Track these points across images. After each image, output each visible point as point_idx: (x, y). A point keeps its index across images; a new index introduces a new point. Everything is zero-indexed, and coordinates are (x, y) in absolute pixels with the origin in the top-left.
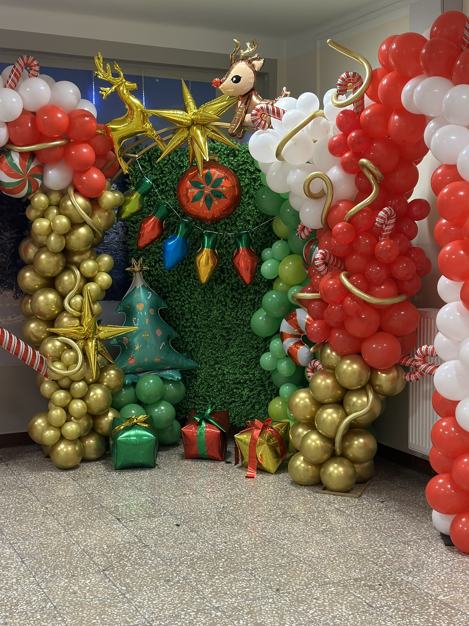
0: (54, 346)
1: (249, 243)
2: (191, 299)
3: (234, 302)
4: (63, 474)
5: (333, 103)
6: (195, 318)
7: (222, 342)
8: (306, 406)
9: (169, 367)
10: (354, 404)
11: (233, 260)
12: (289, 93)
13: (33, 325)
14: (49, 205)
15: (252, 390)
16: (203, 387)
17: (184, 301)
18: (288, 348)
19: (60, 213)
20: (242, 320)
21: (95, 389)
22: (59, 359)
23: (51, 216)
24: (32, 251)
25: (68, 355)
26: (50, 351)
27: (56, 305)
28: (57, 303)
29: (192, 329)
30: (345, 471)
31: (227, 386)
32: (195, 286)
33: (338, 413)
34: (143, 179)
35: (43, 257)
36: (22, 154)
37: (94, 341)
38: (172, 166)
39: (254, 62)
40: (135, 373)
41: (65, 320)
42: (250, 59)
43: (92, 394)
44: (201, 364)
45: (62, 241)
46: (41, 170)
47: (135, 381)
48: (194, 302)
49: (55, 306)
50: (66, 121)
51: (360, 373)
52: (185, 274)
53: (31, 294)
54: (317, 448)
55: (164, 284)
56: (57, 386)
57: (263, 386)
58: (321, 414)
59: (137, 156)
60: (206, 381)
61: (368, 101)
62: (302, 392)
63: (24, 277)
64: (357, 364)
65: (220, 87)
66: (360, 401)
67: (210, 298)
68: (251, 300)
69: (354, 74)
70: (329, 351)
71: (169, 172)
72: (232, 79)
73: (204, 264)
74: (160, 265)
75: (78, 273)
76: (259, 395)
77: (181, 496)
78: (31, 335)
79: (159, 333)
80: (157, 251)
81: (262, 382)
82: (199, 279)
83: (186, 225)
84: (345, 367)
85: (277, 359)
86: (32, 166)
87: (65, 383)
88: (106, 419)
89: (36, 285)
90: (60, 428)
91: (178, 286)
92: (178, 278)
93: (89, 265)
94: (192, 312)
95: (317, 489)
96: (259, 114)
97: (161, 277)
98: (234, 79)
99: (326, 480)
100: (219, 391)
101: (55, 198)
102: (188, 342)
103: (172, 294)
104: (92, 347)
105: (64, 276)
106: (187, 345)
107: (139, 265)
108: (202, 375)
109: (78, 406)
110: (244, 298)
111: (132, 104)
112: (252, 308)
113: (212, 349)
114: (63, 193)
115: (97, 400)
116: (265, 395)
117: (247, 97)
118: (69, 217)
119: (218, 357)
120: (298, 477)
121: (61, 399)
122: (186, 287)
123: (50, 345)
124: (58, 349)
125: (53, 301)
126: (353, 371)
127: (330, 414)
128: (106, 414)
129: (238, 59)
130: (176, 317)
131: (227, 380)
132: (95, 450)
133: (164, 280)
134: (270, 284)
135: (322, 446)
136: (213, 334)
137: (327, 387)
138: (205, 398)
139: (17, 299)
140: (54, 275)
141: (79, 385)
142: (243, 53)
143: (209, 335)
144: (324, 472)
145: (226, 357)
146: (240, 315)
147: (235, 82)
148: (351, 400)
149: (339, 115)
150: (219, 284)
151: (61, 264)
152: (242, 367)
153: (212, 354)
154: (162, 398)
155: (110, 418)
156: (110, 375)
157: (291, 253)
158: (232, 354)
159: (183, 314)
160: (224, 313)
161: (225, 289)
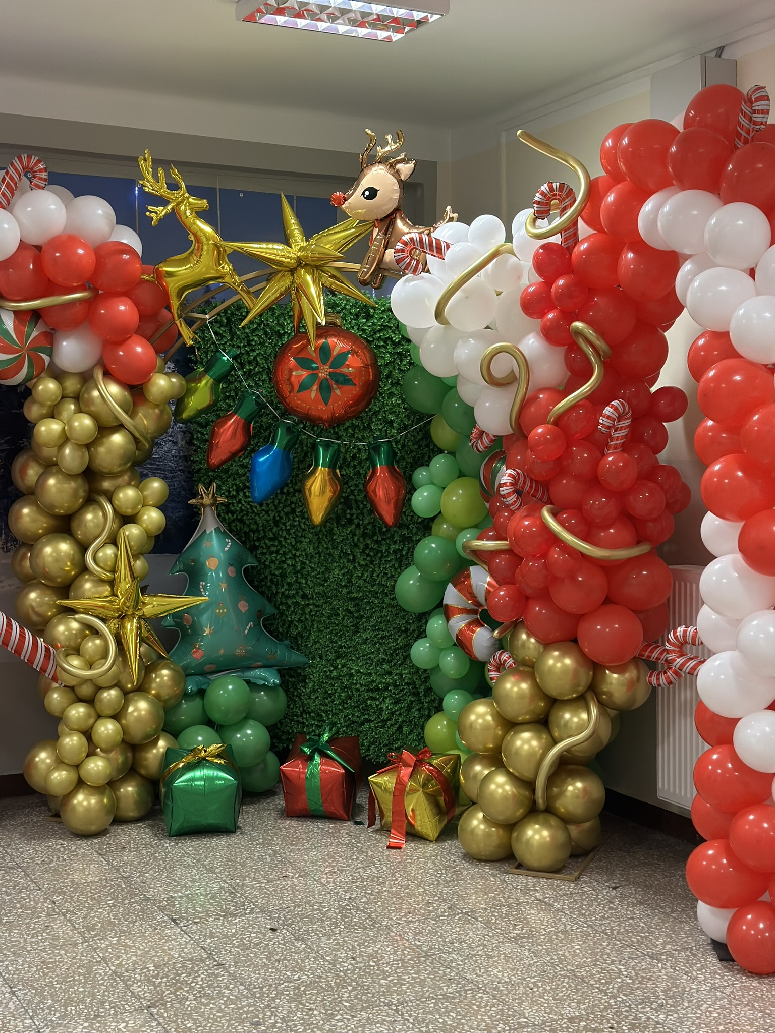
0: (69, 629)
1: (392, 457)
2: (297, 550)
3: (368, 555)
4: (81, 844)
5: (528, 231)
6: (304, 581)
7: (348, 622)
8: (486, 728)
9: (260, 664)
10: (566, 724)
11: (365, 486)
12: (455, 215)
13: (33, 595)
14: (63, 397)
15: (397, 702)
16: (317, 697)
17: (284, 554)
18: (456, 631)
19: (80, 410)
20: (380, 584)
21: (137, 701)
22: (77, 651)
23: (65, 415)
24: (33, 472)
25: (92, 645)
26: (62, 638)
27: (71, 561)
28: (73, 558)
29: (299, 600)
30: (553, 837)
31: (356, 694)
32: (304, 530)
33: (539, 739)
34: (218, 354)
35: (52, 481)
36: (17, 313)
37: (135, 620)
38: (266, 334)
39: (399, 166)
40: (203, 674)
41: (88, 585)
42: (392, 161)
43: (131, 709)
44: (313, 659)
45: (83, 457)
46: (50, 340)
47: (203, 687)
48: (301, 555)
49: (72, 564)
50: (92, 260)
51: (576, 673)
52: (287, 510)
53: (30, 543)
54: (505, 797)
55: (252, 526)
56: (72, 696)
57: (417, 694)
58: (512, 742)
59: (207, 317)
60: (320, 686)
61: (584, 229)
62: (479, 704)
63: (19, 516)
64: (570, 658)
65: (343, 206)
66: (575, 720)
67: (327, 548)
68: (395, 552)
69: (562, 185)
70: (524, 636)
71: (261, 343)
72: (363, 194)
73: (317, 493)
74: (245, 496)
75: (109, 508)
76: (409, 708)
77: (279, 880)
78: (31, 612)
79: (243, 607)
80: (241, 471)
81: (415, 688)
82: (309, 518)
83: (289, 429)
84: (551, 662)
85: (438, 650)
86: (35, 334)
87: (86, 690)
88: (155, 751)
89: (40, 529)
90: (77, 767)
91: (275, 530)
92: (274, 517)
93: (128, 495)
94: (298, 572)
95: (506, 867)
96: (407, 249)
97: (247, 515)
98: (367, 193)
99: (520, 851)
100: (343, 702)
101: (72, 385)
102: (291, 622)
103: (265, 543)
104: (131, 630)
105: (86, 513)
106: (289, 627)
107: (211, 496)
108: (315, 676)
109: (107, 729)
110: (384, 548)
111: (199, 233)
112: (396, 566)
113: (331, 633)
114: (86, 378)
115: (139, 719)
116: (419, 710)
117: (387, 221)
118: (94, 416)
119: (341, 647)
120: (474, 846)
121: (79, 718)
122: (288, 531)
123: (61, 628)
124: (75, 634)
125: (67, 555)
126: (565, 668)
127: (528, 741)
128: (155, 743)
129: (372, 161)
130: (272, 581)
131: (356, 684)
132: (136, 803)
133: (253, 519)
134: (426, 526)
135: (514, 795)
136: (333, 609)
137: (521, 696)
138: (319, 715)
139: (8, 551)
140: (69, 513)
141: (109, 695)
142: (381, 151)
143: (327, 611)
144: (518, 838)
145: (355, 646)
146: (378, 576)
147: (368, 198)
148: (562, 717)
149: (538, 250)
150: (343, 526)
151: (82, 493)
152: (381, 662)
153: (332, 642)
154: (247, 715)
155: (162, 750)
156: (162, 677)
157: (461, 475)
158: (365, 642)
159: (283, 576)
160: (351, 574)
161: (353, 534)
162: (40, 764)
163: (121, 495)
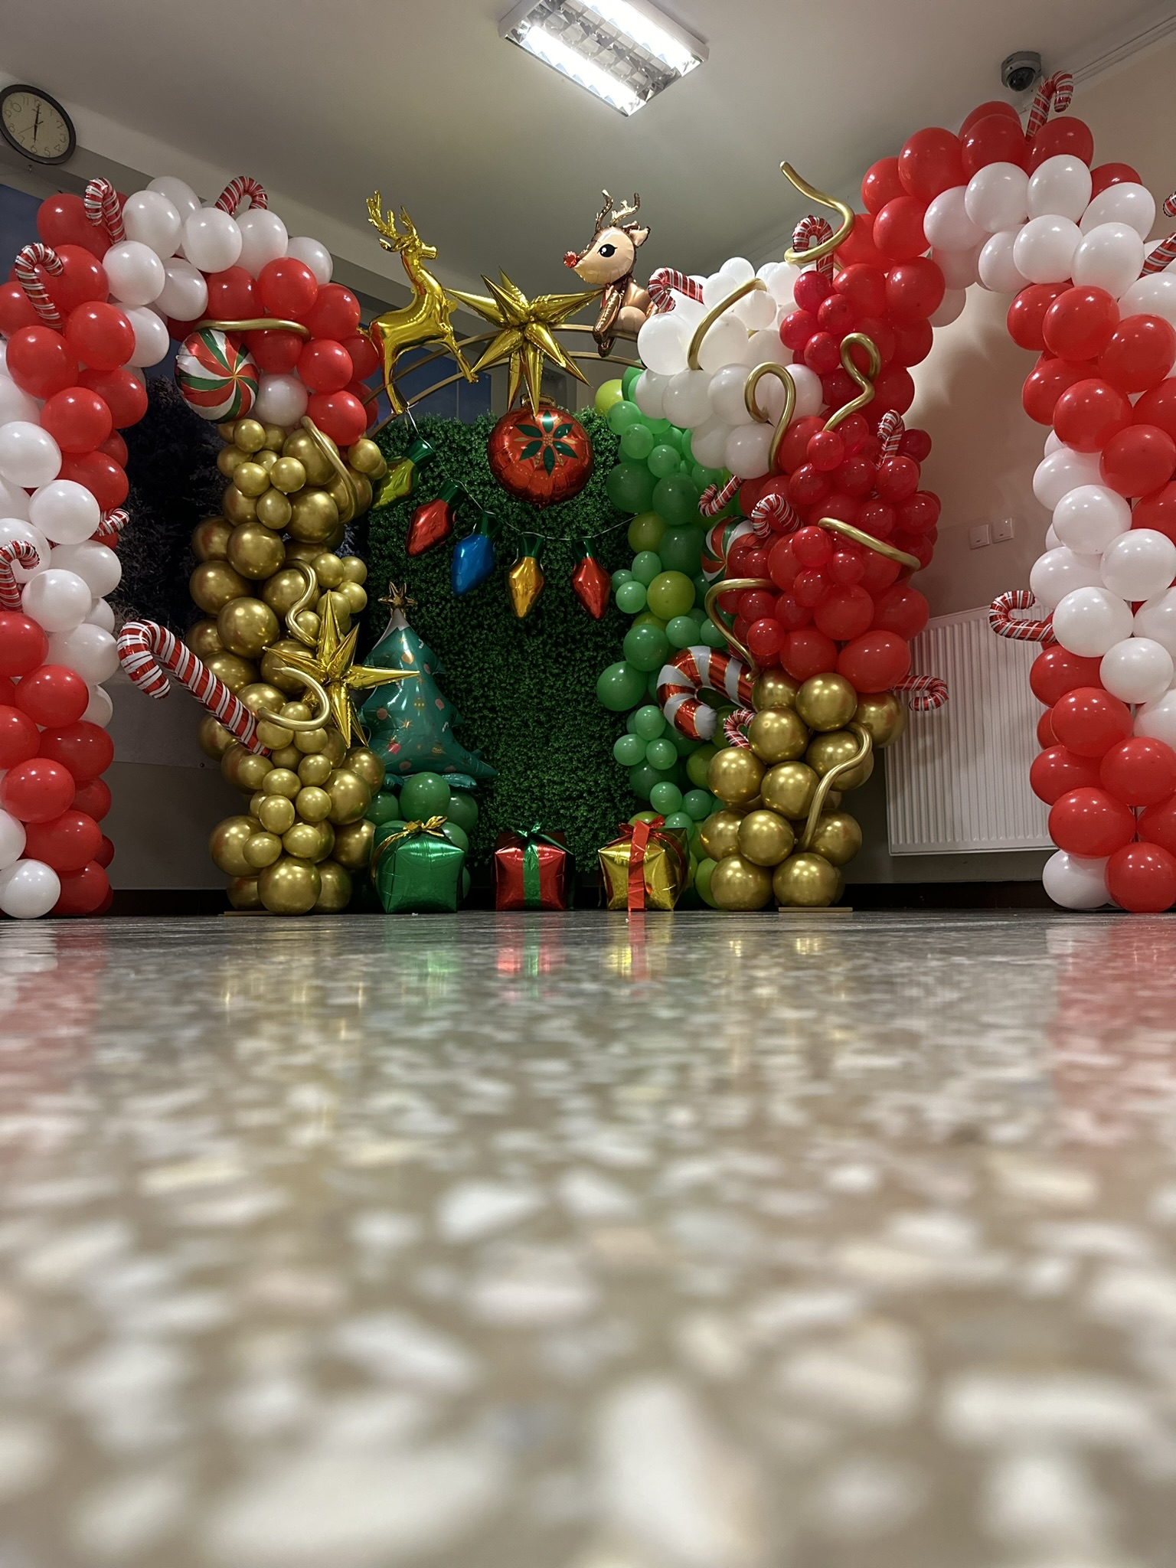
3: (560, 664)
6: (492, 694)
7: (539, 732)
9: (452, 768)
10: (829, 755)
11: (571, 578)
13: (217, 666)
14: (267, 444)
15: (591, 809)
16: (506, 810)
17: (470, 668)
18: (673, 714)
20: (574, 692)
21: (342, 775)
23: (267, 462)
24: (219, 538)
27: (267, 626)
28: (269, 624)
30: (821, 871)
31: (547, 804)
33: (804, 773)
35: (247, 536)
37: (343, 690)
39: (632, 232)
40: (399, 773)
41: (286, 651)
42: (627, 225)
43: (338, 782)
44: (501, 772)
45: (286, 509)
46: (259, 376)
47: (402, 784)
48: (489, 668)
51: (845, 701)
52: (474, 622)
53: (214, 613)
54: (770, 836)
55: (435, 641)
56: (272, 763)
57: (612, 800)
58: (774, 780)
60: (510, 800)
63: (203, 581)
64: (837, 683)
65: (575, 266)
66: (840, 751)
67: (517, 660)
68: (589, 660)
70: (769, 686)
72: (600, 250)
75: (311, 573)
79: (439, 704)
80: (423, 586)
81: (610, 794)
82: (514, 613)
83: (492, 520)
84: (816, 691)
85: (646, 741)
87: (287, 758)
88: (357, 836)
90: (281, 836)
92: (460, 630)
93: (329, 562)
94: (485, 685)
96: (663, 281)
97: (430, 629)
98: (604, 250)
99: (786, 891)
101: (274, 437)
102: (477, 737)
103: (449, 658)
104: (339, 697)
105: (283, 577)
107: (402, 595)
108: (504, 788)
109: (314, 797)
110: (578, 656)
112: (591, 672)
114: (288, 433)
115: (346, 793)
118: (304, 465)
119: (530, 758)
120: (732, 896)
121: (283, 783)
123: (254, 698)
125: (262, 619)
126: (833, 696)
127: (791, 776)
128: (357, 826)
129: (607, 224)
131: (548, 794)
132: (336, 892)
133: (435, 633)
134: (628, 621)
135: (780, 831)
136: (522, 721)
140: (265, 575)
141: (316, 761)
142: (616, 215)
143: (516, 722)
144: (783, 879)
145: (545, 757)
146: (571, 684)
147: (604, 255)
148: (825, 752)
149: (798, 279)
150: (534, 636)
151: (279, 553)
152: (574, 771)
153: (520, 754)
155: (365, 835)
156: (361, 762)
157: (666, 569)
158: (557, 750)
159: (469, 691)
160: (541, 683)
161: (544, 643)
162: (231, 840)
163: (323, 562)
